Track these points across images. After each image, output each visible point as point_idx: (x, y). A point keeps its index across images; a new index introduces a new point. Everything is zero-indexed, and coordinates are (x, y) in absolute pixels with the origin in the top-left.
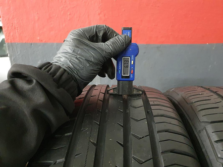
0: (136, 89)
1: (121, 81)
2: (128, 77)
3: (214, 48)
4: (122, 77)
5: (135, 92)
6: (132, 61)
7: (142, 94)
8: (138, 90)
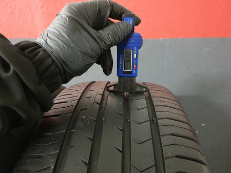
0: (139, 85)
1: (122, 78)
2: (130, 73)
3: (168, 43)
4: (124, 73)
5: (138, 89)
6: (135, 55)
7: (146, 91)
8: (141, 87)
